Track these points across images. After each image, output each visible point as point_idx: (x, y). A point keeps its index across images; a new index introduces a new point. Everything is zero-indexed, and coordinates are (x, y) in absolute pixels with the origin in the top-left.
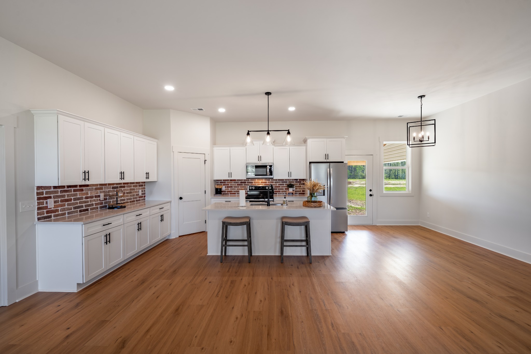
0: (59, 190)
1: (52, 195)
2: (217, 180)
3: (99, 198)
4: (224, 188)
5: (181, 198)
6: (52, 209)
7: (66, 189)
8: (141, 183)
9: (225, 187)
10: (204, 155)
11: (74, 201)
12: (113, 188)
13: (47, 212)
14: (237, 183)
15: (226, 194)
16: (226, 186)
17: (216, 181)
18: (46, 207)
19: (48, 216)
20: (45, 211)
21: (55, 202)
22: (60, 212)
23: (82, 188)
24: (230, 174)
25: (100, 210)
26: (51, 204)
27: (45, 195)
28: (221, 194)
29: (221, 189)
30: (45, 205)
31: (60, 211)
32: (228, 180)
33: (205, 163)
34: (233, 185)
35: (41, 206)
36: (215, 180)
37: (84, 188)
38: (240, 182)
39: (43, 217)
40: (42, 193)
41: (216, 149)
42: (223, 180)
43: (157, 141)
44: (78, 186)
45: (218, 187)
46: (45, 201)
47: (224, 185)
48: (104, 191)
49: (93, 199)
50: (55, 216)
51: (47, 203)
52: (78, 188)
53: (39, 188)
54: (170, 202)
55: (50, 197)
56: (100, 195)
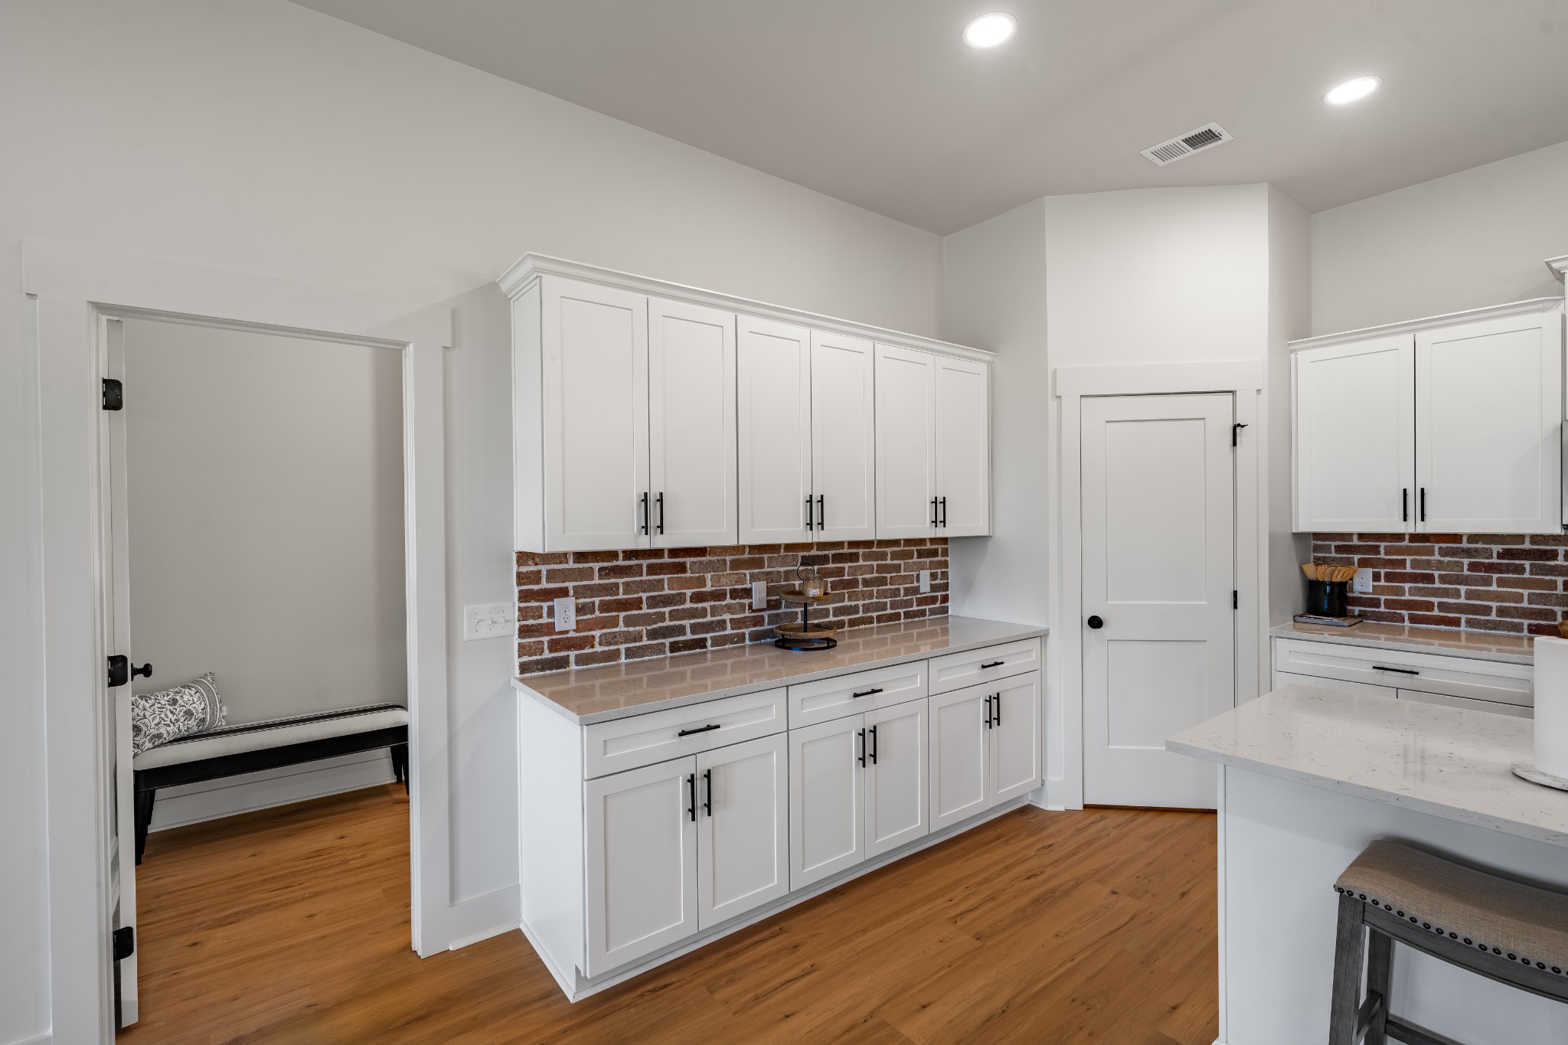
0: (596, 566)
1: (570, 585)
2: (1317, 536)
3: (746, 601)
4: (1363, 583)
5: (1095, 622)
6: (572, 634)
7: (621, 562)
8: (928, 544)
9: (1376, 577)
10: (1230, 396)
11: (649, 607)
12: (806, 561)
13: (554, 646)
14: (1468, 553)
15: (1379, 617)
16: (1383, 572)
17: (1315, 544)
18: (550, 628)
19: (555, 659)
20: (545, 639)
21: (580, 610)
22: (598, 649)
23: (681, 560)
24: (1414, 501)
25: (751, 646)
26: (565, 616)
27: (545, 585)
28: (1342, 613)
29: (1341, 589)
30: (545, 620)
31: (601, 644)
32: (1399, 537)
33: (1235, 444)
34: (1440, 565)
35: (531, 622)
36: (1299, 537)
37: (688, 560)
38: (1496, 548)
39: (537, 662)
40: (536, 577)
41: (1309, 360)
42: (1361, 536)
43: (987, 356)
44: (666, 553)
45: (1322, 573)
46: (545, 605)
47: (1364, 563)
48: (769, 573)
49: (723, 603)
50: (580, 660)
51: (551, 612)
52: (666, 560)
53: (524, 557)
54: (1042, 636)
55: (563, 593)
56: (751, 589)
